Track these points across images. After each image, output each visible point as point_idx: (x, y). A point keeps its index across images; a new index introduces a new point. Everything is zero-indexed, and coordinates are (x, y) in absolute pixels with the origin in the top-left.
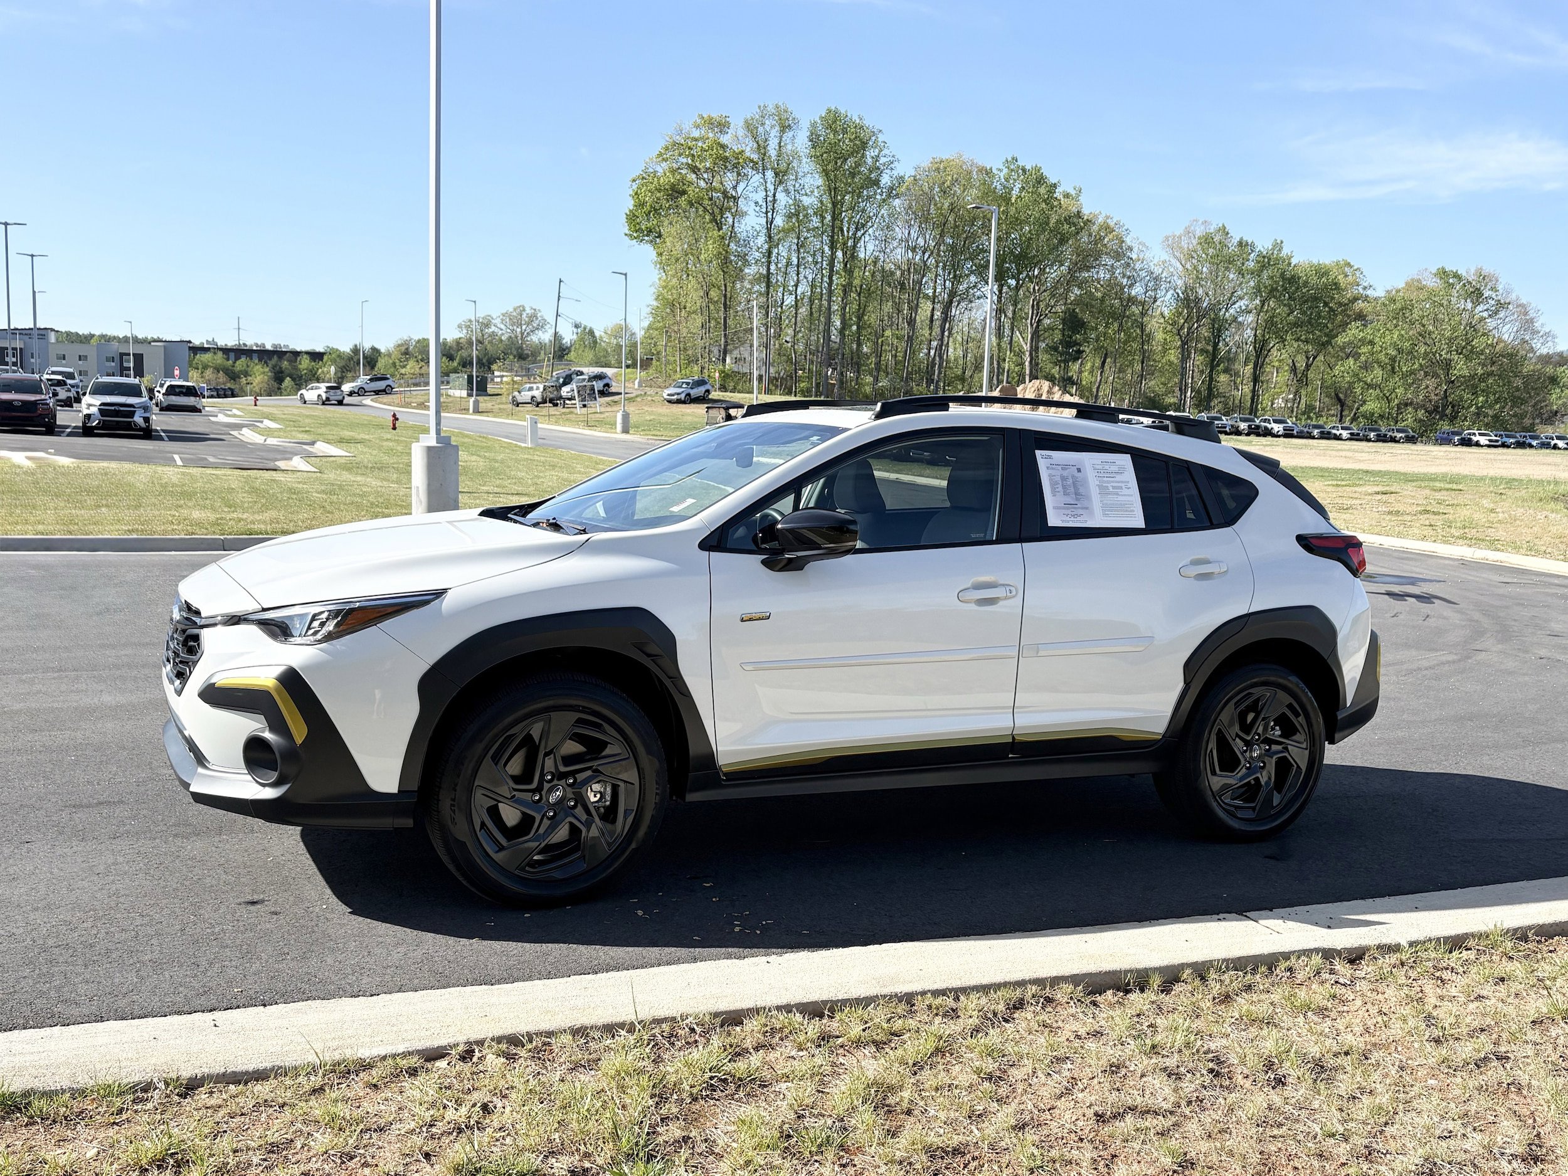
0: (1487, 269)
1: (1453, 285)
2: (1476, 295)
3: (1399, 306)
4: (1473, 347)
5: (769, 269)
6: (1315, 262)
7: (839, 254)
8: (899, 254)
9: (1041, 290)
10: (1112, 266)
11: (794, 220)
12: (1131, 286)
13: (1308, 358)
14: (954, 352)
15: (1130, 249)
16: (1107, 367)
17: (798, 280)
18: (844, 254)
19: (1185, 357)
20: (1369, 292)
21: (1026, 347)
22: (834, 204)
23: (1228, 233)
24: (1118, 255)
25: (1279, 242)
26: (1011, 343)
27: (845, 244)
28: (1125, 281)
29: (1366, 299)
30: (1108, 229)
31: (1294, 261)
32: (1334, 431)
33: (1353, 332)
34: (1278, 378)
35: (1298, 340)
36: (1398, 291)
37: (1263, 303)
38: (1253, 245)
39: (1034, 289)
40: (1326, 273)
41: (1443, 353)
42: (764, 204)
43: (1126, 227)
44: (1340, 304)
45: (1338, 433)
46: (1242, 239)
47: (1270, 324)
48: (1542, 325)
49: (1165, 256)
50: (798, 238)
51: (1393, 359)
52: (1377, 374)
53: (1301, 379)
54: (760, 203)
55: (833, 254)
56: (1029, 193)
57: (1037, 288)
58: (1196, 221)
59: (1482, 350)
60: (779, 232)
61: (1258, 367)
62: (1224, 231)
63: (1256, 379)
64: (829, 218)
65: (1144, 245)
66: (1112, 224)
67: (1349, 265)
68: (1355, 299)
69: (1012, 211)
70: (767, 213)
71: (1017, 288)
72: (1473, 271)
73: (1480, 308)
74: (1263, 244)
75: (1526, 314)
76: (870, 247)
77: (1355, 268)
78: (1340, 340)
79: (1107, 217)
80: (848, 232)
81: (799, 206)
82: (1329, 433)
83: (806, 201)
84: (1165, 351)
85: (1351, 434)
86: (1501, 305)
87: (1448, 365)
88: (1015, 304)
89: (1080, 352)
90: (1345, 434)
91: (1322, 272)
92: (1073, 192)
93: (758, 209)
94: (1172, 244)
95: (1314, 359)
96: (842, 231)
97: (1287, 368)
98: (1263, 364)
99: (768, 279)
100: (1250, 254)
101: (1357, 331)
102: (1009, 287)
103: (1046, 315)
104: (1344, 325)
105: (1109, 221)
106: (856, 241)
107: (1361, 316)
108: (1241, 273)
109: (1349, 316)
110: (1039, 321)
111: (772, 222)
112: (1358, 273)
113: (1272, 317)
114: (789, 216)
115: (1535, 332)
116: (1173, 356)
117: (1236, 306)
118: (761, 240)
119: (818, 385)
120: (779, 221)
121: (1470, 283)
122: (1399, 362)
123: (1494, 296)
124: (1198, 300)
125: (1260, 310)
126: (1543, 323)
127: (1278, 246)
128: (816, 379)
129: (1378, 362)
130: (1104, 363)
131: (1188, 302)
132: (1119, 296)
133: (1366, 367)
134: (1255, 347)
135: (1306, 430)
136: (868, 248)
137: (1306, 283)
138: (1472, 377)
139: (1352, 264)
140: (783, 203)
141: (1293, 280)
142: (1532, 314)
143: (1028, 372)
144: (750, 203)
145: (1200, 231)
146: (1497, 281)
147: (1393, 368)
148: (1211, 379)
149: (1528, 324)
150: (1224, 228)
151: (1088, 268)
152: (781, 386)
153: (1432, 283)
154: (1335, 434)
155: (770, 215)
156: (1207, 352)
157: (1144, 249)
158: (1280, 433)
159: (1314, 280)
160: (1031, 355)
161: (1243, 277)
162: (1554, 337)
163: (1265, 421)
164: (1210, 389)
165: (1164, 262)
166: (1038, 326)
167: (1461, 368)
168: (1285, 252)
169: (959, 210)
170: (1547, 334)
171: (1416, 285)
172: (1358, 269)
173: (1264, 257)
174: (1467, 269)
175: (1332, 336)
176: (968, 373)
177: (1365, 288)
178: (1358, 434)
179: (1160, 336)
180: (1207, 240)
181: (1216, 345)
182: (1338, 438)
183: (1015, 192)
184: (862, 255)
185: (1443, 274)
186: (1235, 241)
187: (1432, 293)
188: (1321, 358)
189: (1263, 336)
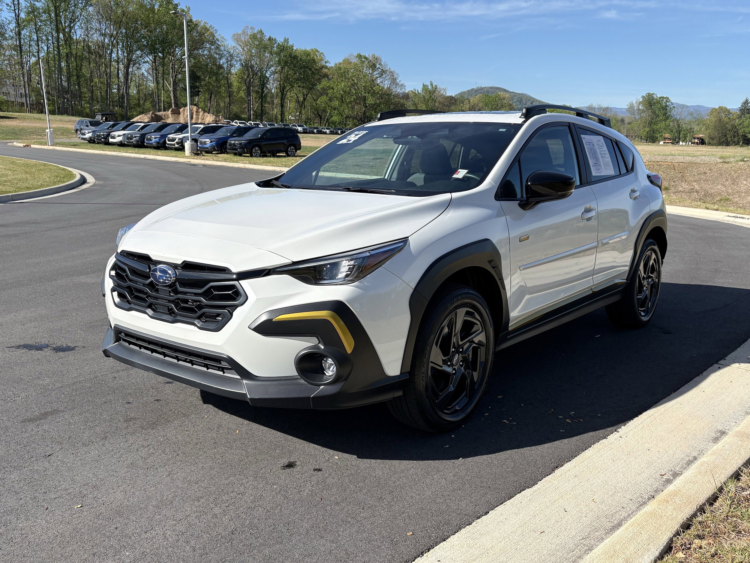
0: (377, 55)
1: (364, 62)
2: (373, 67)
3: (342, 71)
4: (374, 90)
5: (20, 42)
6: (303, 49)
7: (61, 36)
8: (96, 37)
9: (175, 60)
10: (210, 48)
11: (31, 15)
12: (220, 59)
13: (304, 95)
14: (133, 91)
15: (218, 40)
16: (212, 98)
17: (39, 49)
18: (64, 35)
19: (249, 94)
20: (327, 64)
21: (171, 89)
22: (55, 8)
23: (263, 34)
24: (213, 43)
25: (287, 39)
26: (163, 86)
27: (64, 30)
28: (217, 56)
29: (326, 67)
30: (207, 30)
31: (295, 48)
32: (323, 130)
33: (324, 83)
34: (291, 105)
35: (299, 86)
36: (340, 64)
37: (282, 68)
38: (275, 39)
39: (172, 59)
40: (309, 55)
41: (363, 93)
42: (13, 5)
43: (215, 29)
44: (316, 70)
45: (325, 131)
46: (270, 37)
47: (286, 79)
48: (400, 81)
49: (234, 44)
50: (36, 26)
51: (342, 96)
52: (336, 103)
53: (301, 105)
54: (10, 5)
55: (58, 36)
56: (164, 8)
57: (173, 58)
58: (248, 27)
59: (378, 92)
60: (24, 21)
61: (283, 99)
62: (261, 32)
63: (282, 106)
64: (53, 15)
65: (223, 38)
66: (208, 27)
67: (317, 51)
68: (323, 67)
69: (156, 17)
70: (15, 10)
71: (164, 58)
72: (371, 55)
73: (375, 73)
74: (280, 40)
75: (393, 76)
76: (79, 32)
77: (321, 52)
78: (319, 87)
79: (205, 23)
80: (65, 23)
81: (34, 7)
82: (321, 131)
83: (38, 5)
84: (238, 92)
85: (331, 131)
86: (383, 72)
87: (365, 99)
88: (163, 67)
89: (199, 91)
90: (328, 131)
91: (307, 54)
92: (186, 9)
93: (9, 8)
94: (236, 37)
95: (307, 96)
96: (61, 23)
97: (294, 100)
98: (285, 98)
99: (21, 48)
100: (274, 44)
101: (326, 82)
102: (160, 57)
103: (179, 72)
104: (319, 80)
105: (206, 25)
106: (71, 28)
107: (326, 76)
108: (271, 53)
109: (320, 76)
110: (176, 75)
111: (18, 16)
112: (322, 55)
113: (287, 75)
114: (28, 13)
115: (397, 84)
116: (242, 94)
117: (270, 70)
118: (13, 26)
119: (59, 108)
120: (23, 15)
121: (371, 61)
122: (345, 97)
123: (381, 68)
124: (252, 67)
125: (281, 72)
126: (401, 80)
127: (286, 40)
128: (57, 105)
129: (336, 97)
130: (211, 97)
131: (247, 67)
132: (215, 63)
133: (330, 100)
134: (280, 90)
135: (311, 130)
136: (78, 34)
137: (301, 59)
138: (375, 104)
139: (319, 50)
140: (24, 5)
141: (295, 57)
142: (395, 76)
143: (173, 102)
144: (3, 4)
145: (249, 32)
146: (381, 60)
147: (342, 100)
148: (262, 106)
149: (394, 81)
150: (261, 31)
151: (198, 49)
152: (36, 109)
153: (355, 60)
154: (324, 132)
155: (17, 11)
156: (259, 92)
157: (224, 40)
158: (301, 131)
159: (304, 58)
160: (174, 93)
161: (272, 56)
162: (405, 86)
163: (294, 126)
164: (262, 110)
165: (234, 47)
166: (175, 79)
167: (370, 101)
168: (290, 43)
169: (128, 15)
170: (402, 85)
171: (347, 61)
172: (322, 53)
173: (281, 46)
174: (368, 54)
175: (314, 85)
176: (142, 102)
177: (326, 62)
178: (334, 131)
179: (235, 84)
180: (254, 37)
181: (262, 89)
182: (325, 133)
183: (156, 7)
184: (75, 38)
185: (360, 56)
186: (267, 38)
187: (356, 64)
188: (309, 95)
189: (284, 84)
